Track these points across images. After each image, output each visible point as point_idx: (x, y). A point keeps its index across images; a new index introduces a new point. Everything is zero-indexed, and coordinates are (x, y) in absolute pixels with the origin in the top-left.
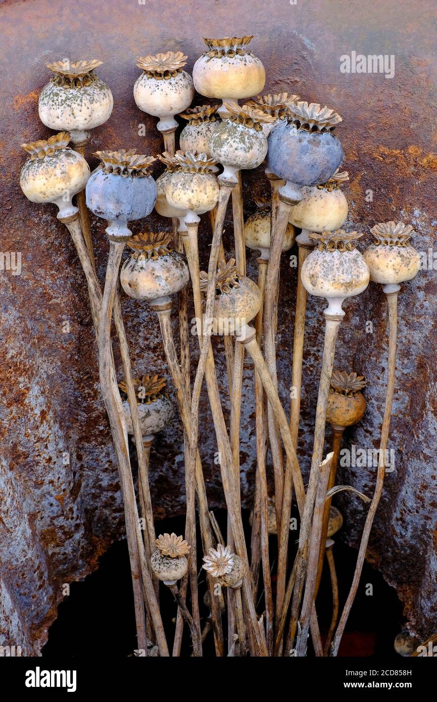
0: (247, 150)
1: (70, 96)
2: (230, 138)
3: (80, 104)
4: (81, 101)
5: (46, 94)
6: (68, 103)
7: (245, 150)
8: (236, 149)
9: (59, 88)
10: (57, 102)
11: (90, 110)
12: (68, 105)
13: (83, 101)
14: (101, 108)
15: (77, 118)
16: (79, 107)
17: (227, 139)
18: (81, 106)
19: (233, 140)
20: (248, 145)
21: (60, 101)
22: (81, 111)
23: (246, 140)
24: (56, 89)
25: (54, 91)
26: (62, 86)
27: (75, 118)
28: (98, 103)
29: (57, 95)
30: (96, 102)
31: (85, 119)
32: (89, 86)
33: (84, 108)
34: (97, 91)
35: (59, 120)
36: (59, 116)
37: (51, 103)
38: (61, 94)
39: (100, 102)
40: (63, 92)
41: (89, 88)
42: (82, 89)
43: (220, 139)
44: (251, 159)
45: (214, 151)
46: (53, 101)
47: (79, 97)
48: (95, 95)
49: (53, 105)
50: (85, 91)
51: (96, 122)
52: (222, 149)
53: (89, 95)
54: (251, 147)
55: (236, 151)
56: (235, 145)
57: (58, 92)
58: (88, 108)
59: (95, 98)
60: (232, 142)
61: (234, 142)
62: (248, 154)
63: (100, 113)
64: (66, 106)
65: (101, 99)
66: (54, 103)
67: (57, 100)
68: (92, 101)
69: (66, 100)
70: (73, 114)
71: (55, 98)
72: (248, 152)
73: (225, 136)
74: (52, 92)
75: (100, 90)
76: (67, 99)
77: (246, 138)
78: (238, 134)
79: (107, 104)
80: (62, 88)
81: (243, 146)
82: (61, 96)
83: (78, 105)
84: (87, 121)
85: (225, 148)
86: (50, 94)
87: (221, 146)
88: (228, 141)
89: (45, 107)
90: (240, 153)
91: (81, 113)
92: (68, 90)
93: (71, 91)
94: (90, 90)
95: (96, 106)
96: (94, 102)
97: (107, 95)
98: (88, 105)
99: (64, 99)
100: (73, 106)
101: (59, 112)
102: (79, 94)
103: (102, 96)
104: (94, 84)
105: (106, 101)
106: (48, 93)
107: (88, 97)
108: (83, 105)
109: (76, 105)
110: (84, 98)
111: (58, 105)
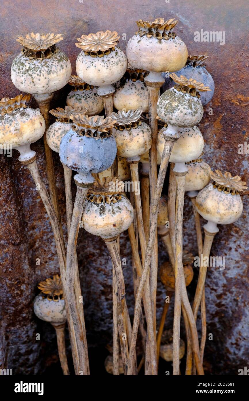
0: (194, 114)
1: (33, 66)
2: (180, 105)
3: (39, 74)
4: (40, 72)
5: (16, 62)
6: (29, 73)
7: (192, 114)
8: (186, 114)
9: (25, 58)
10: (22, 71)
11: (47, 80)
12: (30, 75)
13: (42, 71)
14: (57, 78)
15: (37, 86)
16: (39, 77)
17: (178, 106)
18: (40, 76)
19: (183, 107)
20: (194, 110)
21: (24, 70)
22: (39, 80)
23: (193, 106)
24: (23, 59)
25: (21, 61)
26: (28, 56)
27: (35, 85)
28: (55, 75)
29: (23, 64)
30: (53, 73)
31: (43, 87)
32: (50, 58)
33: (42, 78)
34: (55, 63)
35: (23, 85)
36: (23, 83)
37: (17, 71)
38: (26, 64)
39: (57, 73)
40: (28, 62)
41: (50, 59)
42: (44, 61)
43: (172, 106)
44: (195, 121)
45: (166, 115)
46: (19, 69)
47: (39, 68)
48: (53, 67)
49: (18, 73)
50: (46, 62)
51: (53, 88)
52: (173, 114)
53: (47, 67)
54: (196, 112)
55: (185, 116)
56: (185, 111)
57: (24, 62)
58: (46, 78)
59: (53, 69)
60: (182, 109)
61: (184, 108)
62: (194, 117)
63: (57, 82)
64: (28, 75)
65: (58, 70)
66: (19, 71)
67: (22, 69)
68: (49, 73)
69: (28, 70)
70: (33, 82)
71: (21, 67)
72: (194, 115)
73: (175, 104)
74: (20, 61)
75: (58, 63)
76: (30, 69)
77: (193, 105)
78: (186, 102)
79: (63, 74)
80: (27, 59)
81: (191, 111)
82: (25, 66)
83: (38, 75)
84: (44, 88)
85: (176, 113)
86: (18, 62)
87: (173, 111)
88: (179, 108)
89: (14, 73)
90: (189, 117)
91: (40, 82)
92: (32, 61)
93: (35, 62)
94: (50, 62)
95: (53, 76)
96: (51, 73)
97: (64, 66)
98: (46, 75)
99: (27, 69)
100: (34, 75)
101: (23, 78)
102: (39, 65)
103: (59, 68)
104: (54, 56)
105: (63, 71)
106: (17, 62)
107: (47, 69)
108: (42, 75)
109: (36, 75)
110: (43, 69)
111: (23, 73)
